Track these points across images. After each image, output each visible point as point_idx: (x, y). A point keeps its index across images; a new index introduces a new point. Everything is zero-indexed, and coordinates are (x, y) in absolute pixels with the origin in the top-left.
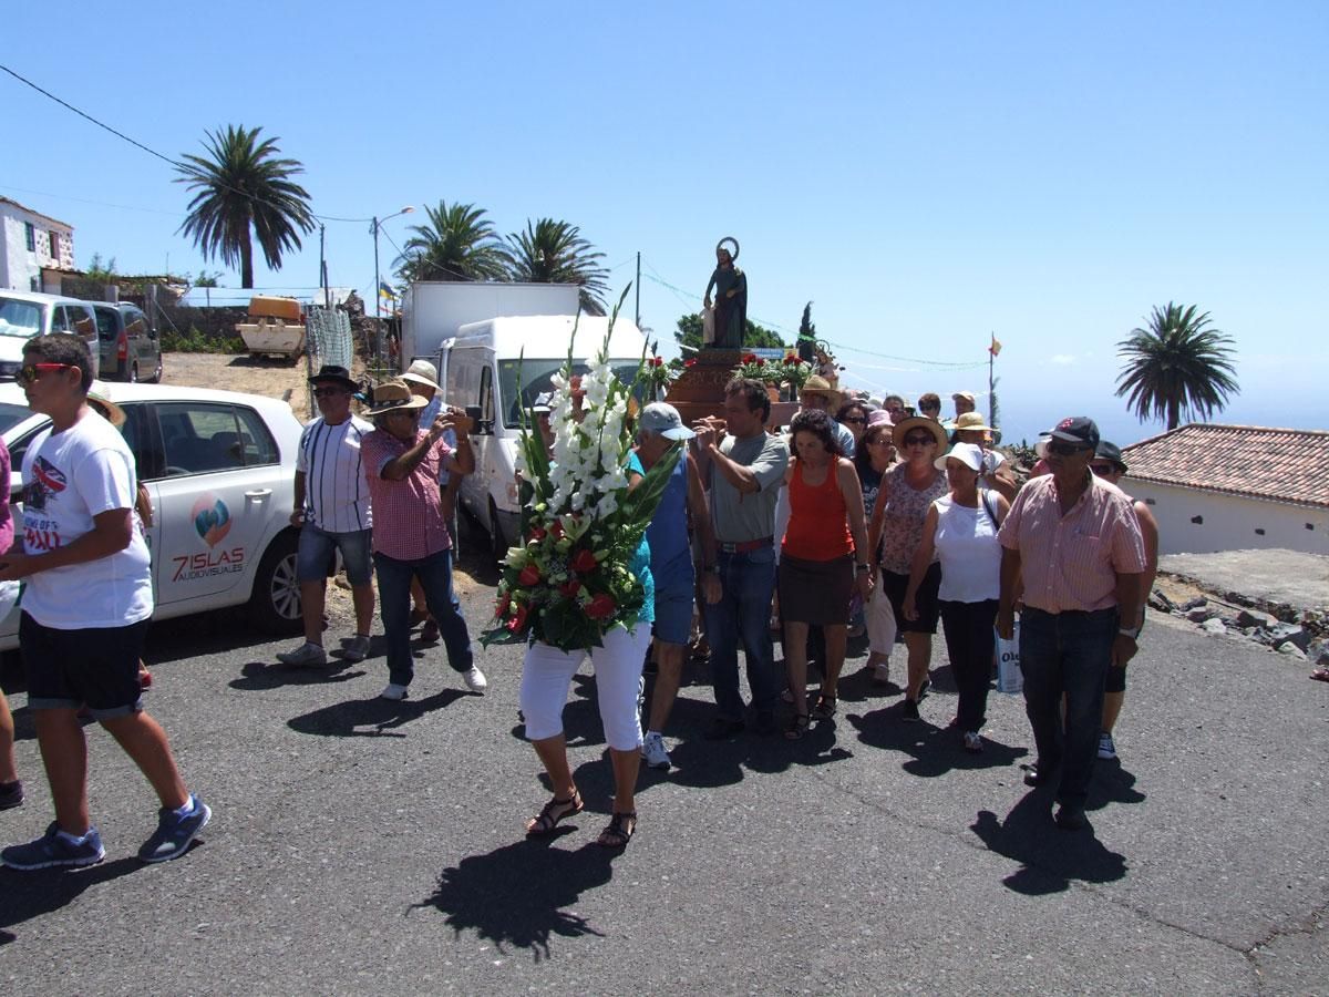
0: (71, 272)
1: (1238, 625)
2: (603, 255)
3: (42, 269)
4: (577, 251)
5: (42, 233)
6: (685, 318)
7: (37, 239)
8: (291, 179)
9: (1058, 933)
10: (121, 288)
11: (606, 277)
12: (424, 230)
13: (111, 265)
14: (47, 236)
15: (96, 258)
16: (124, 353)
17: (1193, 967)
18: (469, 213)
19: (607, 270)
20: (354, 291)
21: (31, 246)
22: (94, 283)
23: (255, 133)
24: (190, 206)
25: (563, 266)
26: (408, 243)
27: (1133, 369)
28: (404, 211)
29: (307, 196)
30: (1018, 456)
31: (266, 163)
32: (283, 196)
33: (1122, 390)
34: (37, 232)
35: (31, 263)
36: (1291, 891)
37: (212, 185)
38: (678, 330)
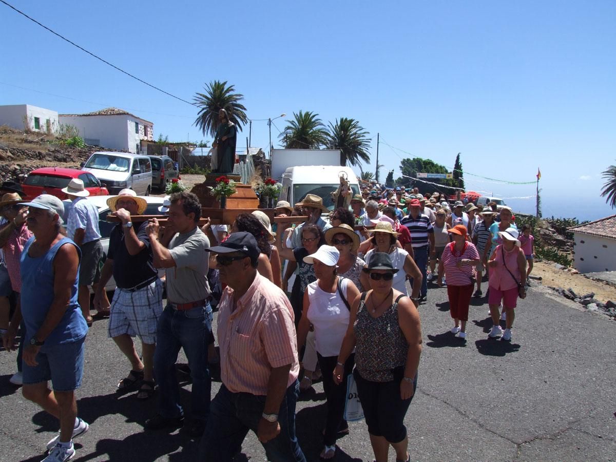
0: (152, 141)
1: (605, 307)
2: (368, 133)
3: (141, 140)
4: (357, 131)
5: (141, 126)
6: (404, 160)
7: (139, 128)
8: (239, 102)
9: (441, 430)
10: (169, 148)
11: (369, 142)
12: (292, 123)
13: (166, 138)
14: (143, 127)
15: (161, 136)
16: (163, 176)
17: (491, 448)
18: (311, 116)
19: (370, 139)
20: (261, 149)
21: (137, 131)
22: (159, 146)
23: (225, 83)
24: (198, 114)
25: (351, 138)
26: (286, 128)
27: (610, 184)
28: (282, 116)
29: (245, 109)
30: (550, 223)
31: (229, 96)
32: (235, 109)
33: (604, 193)
34: (140, 126)
35: (137, 138)
36: (554, 422)
37: (207, 105)
38: (401, 165)
